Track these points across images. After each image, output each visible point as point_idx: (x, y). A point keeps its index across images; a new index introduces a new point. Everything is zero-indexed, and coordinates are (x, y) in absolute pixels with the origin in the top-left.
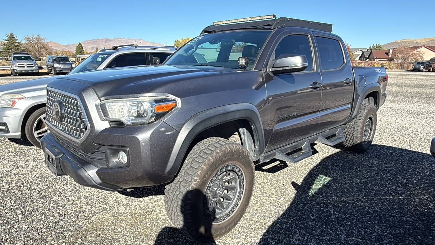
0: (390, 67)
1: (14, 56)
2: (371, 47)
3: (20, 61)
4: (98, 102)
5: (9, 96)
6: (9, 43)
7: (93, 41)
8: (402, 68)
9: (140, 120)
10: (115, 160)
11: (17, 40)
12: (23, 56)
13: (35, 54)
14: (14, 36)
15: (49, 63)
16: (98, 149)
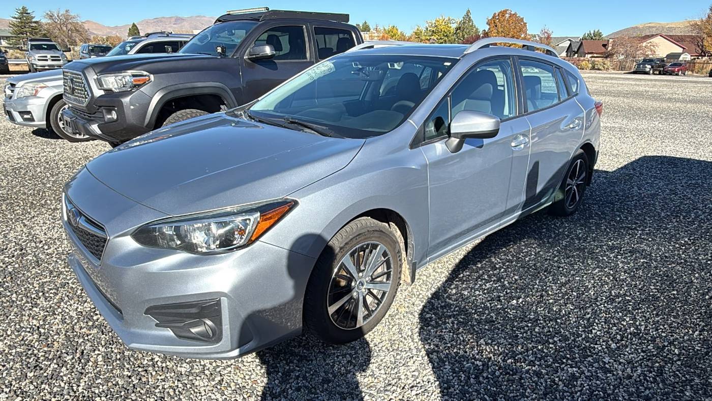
0: (604, 67)
1: (31, 45)
2: (586, 35)
3: (41, 51)
4: (95, 77)
5: (31, 85)
6: (22, 23)
7: (155, 20)
8: (622, 68)
9: (124, 89)
10: (109, 117)
11: (33, 18)
12: (45, 45)
13: (63, 40)
14: (29, 12)
15: (83, 55)
16: (98, 109)
